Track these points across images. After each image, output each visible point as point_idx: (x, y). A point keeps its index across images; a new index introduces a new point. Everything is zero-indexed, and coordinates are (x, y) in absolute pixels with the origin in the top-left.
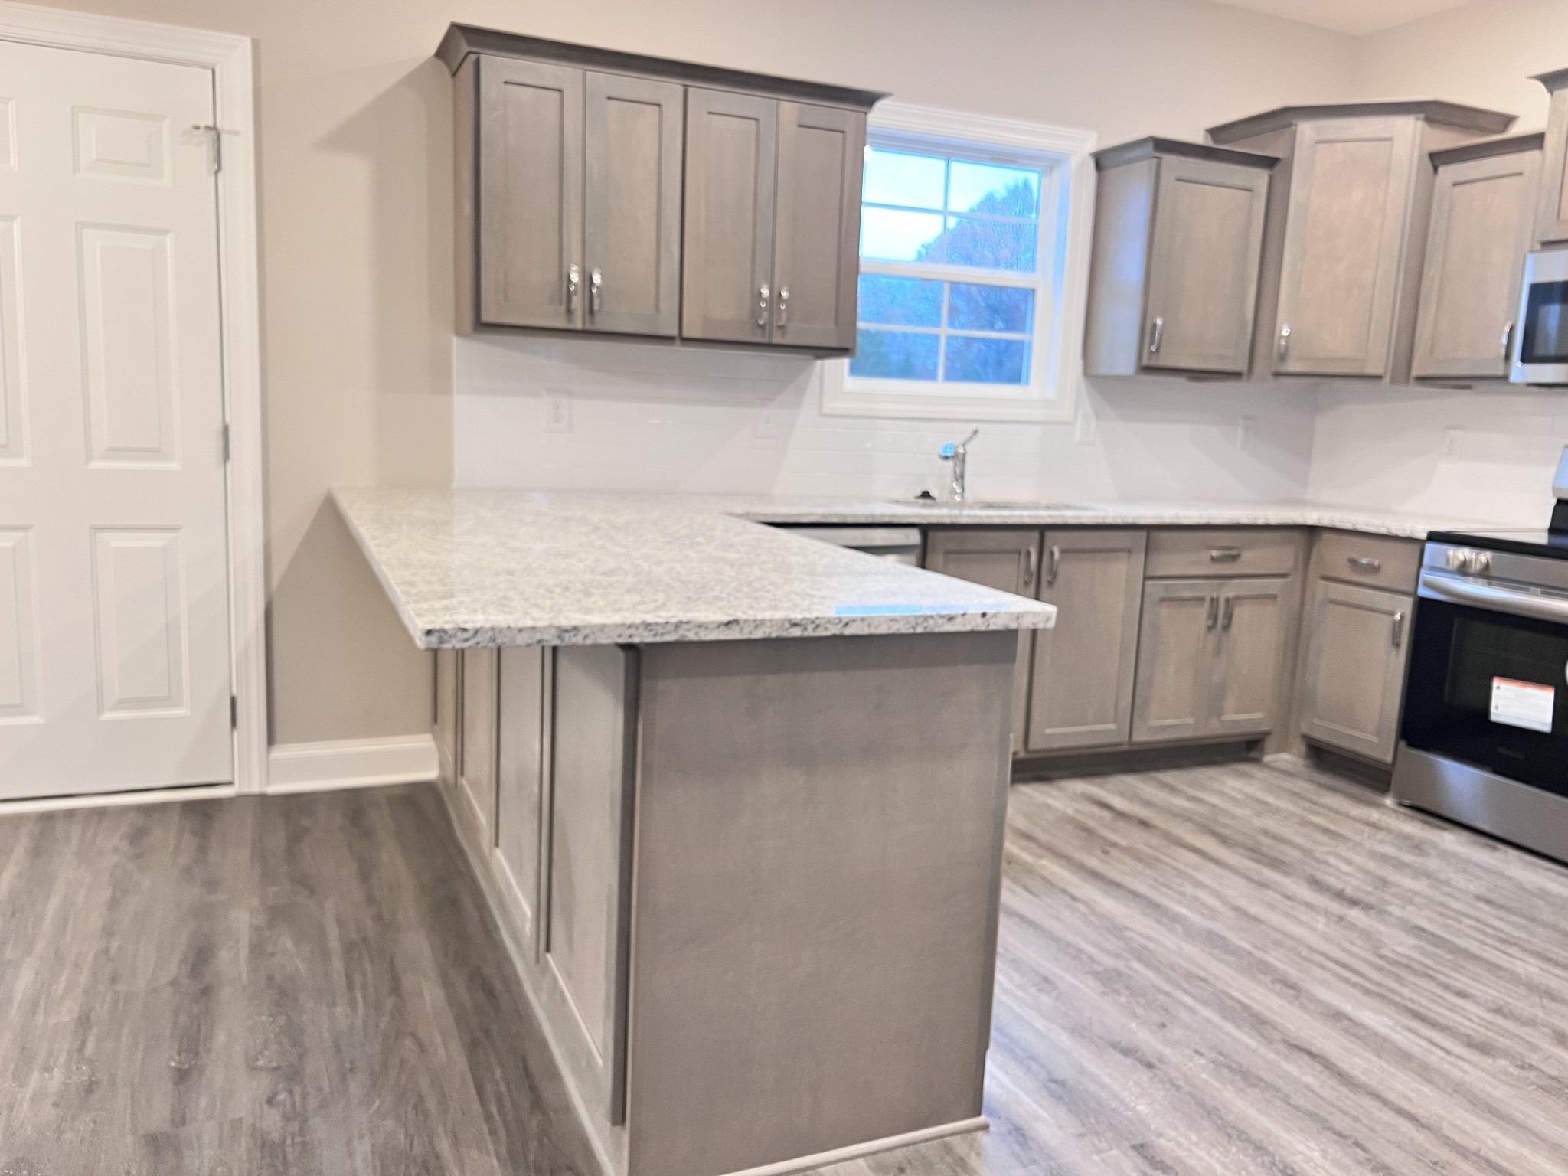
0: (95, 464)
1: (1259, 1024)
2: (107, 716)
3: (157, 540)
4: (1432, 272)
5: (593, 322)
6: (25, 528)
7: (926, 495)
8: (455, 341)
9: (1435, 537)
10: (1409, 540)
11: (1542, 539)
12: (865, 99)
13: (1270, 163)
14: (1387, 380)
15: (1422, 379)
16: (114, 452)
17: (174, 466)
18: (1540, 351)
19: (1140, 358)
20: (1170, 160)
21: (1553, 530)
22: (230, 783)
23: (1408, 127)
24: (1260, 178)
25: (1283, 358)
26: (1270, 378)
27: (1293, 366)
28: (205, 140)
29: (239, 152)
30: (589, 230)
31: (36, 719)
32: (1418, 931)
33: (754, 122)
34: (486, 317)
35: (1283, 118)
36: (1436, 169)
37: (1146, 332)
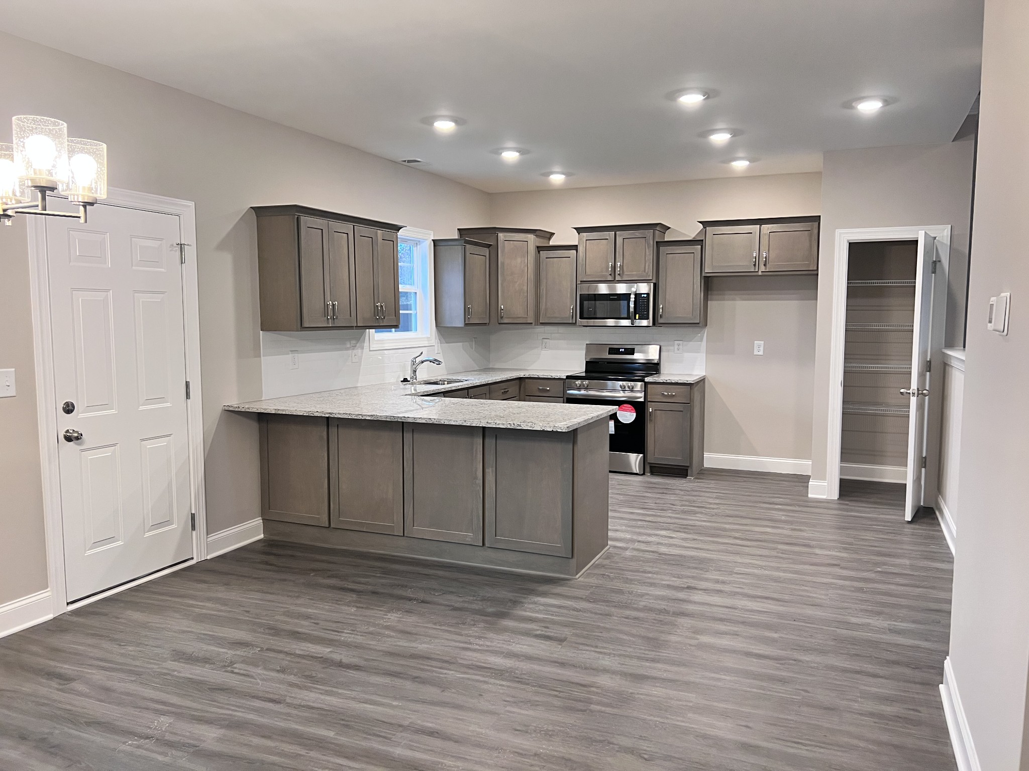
0: (141, 408)
1: (622, 518)
2: (147, 535)
3: (162, 442)
4: (543, 287)
5: (334, 323)
6: (114, 445)
7: (405, 380)
8: (261, 332)
9: (568, 377)
10: (559, 379)
11: (584, 374)
12: (397, 228)
13: (489, 246)
14: (534, 324)
15: (542, 324)
16: (149, 401)
17: (168, 405)
18: (585, 316)
19: (465, 321)
20: (468, 246)
21: (586, 372)
22: (192, 558)
23: (531, 237)
24: (486, 251)
25: (502, 318)
26: (498, 324)
27: (505, 322)
28: (178, 248)
29: (191, 253)
30: (332, 285)
31: (120, 543)
32: (617, 494)
33: (371, 239)
34: (306, 325)
35: (494, 231)
36: (539, 252)
37: (466, 311)
